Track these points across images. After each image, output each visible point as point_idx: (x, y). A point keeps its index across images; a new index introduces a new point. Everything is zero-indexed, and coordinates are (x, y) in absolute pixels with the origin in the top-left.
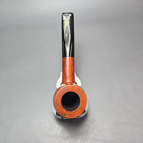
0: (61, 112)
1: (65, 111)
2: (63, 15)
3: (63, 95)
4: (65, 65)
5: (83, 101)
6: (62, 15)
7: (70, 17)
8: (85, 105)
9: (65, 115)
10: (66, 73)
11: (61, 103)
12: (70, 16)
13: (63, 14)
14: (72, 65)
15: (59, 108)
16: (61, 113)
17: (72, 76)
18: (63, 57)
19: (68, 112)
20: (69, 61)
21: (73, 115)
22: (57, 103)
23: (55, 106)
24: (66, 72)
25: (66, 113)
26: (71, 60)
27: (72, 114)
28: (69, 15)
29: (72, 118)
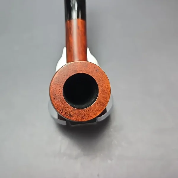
0: (63, 110)
1: (71, 108)
3: (66, 80)
5: (103, 90)
8: (107, 96)
9: (70, 116)
11: (62, 94)
15: (58, 103)
16: (64, 113)
19: (77, 111)
20: (78, 27)
21: (87, 117)
22: (55, 95)
23: (53, 100)
25: (73, 113)
27: (85, 114)
29: (84, 120)
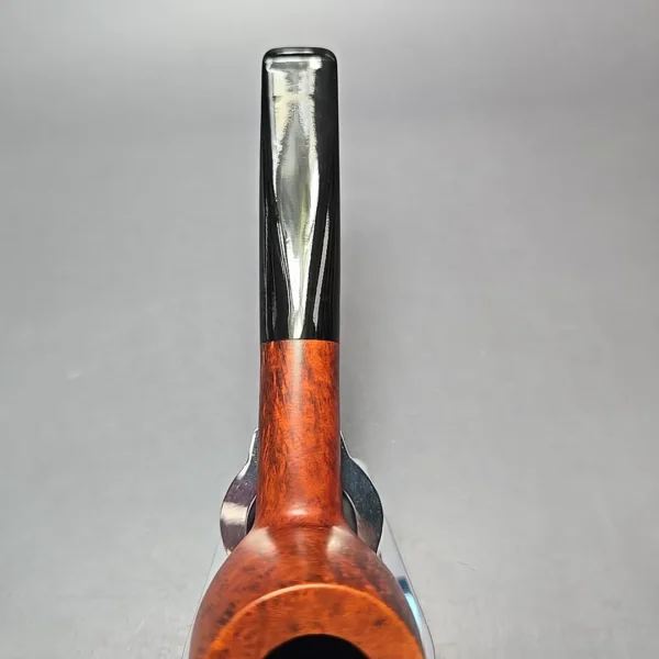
2: (269, 61)
4: (281, 395)
6: (264, 65)
7: (312, 79)
10: (280, 451)
12: (318, 72)
13: (272, 54)
14: (326, 394)
17: (325, 468)
18: (265, 340)
20: (308, 369)
24: (282, 442)
26: (317, 363)
28: (305, 66)
